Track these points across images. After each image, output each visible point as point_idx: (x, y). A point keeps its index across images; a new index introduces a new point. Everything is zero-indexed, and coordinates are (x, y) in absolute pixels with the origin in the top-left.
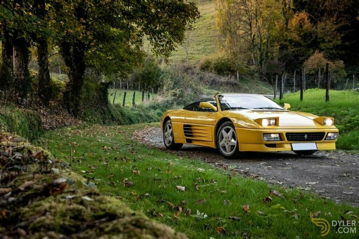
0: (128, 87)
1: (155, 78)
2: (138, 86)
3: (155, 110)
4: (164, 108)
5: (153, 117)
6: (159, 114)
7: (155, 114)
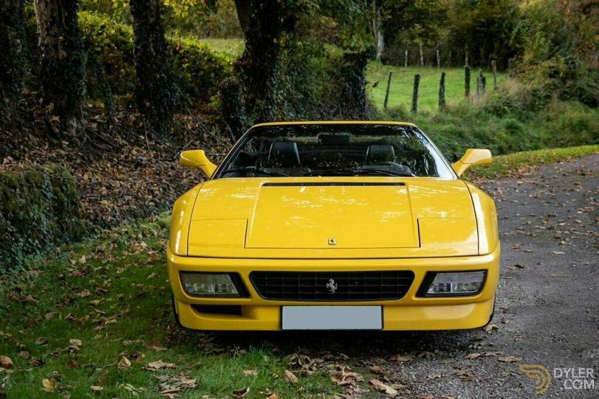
0: (438, 60)
1: (505, 34)
2: (464, 57)
3: (501, 118)
4: (525, 112)
5: (496, 138)
6: (512, 129)
7: (499, 129)
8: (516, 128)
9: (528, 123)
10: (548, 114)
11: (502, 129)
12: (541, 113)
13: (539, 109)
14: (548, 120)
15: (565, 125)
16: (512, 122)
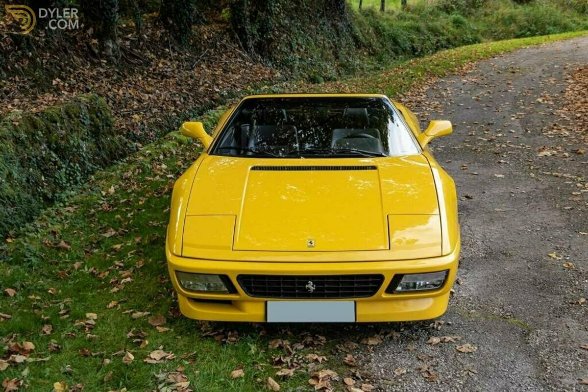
3: (449, 14)
4: (468, 8)
5: (445, 31)
6: (457, 23)
7: (448, 24)
8: (461, 23)
9: (470, 17)
10: (485, 10)
11: (450, 24)
12: (481, 9)
13: (479, 6)
14: (486, 15)
15: (498, 19)
16: (458, 18)
